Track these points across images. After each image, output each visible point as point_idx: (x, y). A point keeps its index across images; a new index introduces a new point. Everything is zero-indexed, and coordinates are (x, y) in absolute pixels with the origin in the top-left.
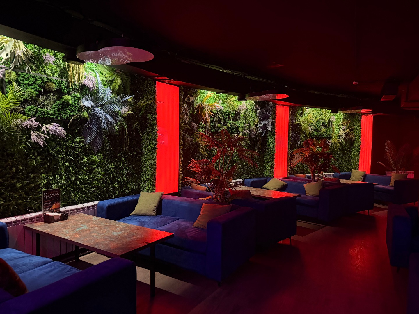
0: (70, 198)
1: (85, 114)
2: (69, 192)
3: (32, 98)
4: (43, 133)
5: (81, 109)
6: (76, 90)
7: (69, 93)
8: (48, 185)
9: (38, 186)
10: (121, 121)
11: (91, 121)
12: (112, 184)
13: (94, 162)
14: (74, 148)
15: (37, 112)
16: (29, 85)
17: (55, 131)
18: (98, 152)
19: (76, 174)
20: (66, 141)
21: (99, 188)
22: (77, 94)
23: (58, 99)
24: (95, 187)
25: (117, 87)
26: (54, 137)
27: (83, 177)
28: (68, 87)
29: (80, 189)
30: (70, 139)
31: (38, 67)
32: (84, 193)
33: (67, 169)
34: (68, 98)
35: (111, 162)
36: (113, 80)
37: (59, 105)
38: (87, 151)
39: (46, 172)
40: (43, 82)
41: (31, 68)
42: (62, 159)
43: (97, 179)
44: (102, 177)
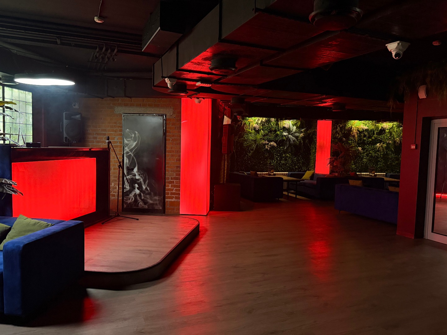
0: (277, 169)
1: (284, 138)
2: (277, 167)
3: (266, 134)
4: (269, 145)
5: (283, 136)
6: (281, 129)
7: (278, 131)
8: (270, 163)
9: (267, 163)
10: (300, 140)
11: (287, 140)
12: (295, 166)
13: (287, 157)
14: (280, 151)
15: (268, 138)
16: (266, 130)
17: (273, 145)
18: (289, 152)
19: (280, 160)
20: (277, 148)
21: (289, 167)
22: (282, 131)
23: (275, 133)
24: (287, 166)
25: (299, 125)
26: (273, 147)
27: (283, 162)
28: (278, 129)
29: (282, 167)
30: (278, 148)
31: (269, 123)
32: (283, 168)
33: (277, 159)
34: (278, 132)
35: (295, 157)
36: (297, 123)
37: (275, 135)
38: (285, 152)
39: (270, 159)
40: (270, 128)
41: (267, 124)
42: (275, 155)
43: (288, 164)
44: (290, 163)
